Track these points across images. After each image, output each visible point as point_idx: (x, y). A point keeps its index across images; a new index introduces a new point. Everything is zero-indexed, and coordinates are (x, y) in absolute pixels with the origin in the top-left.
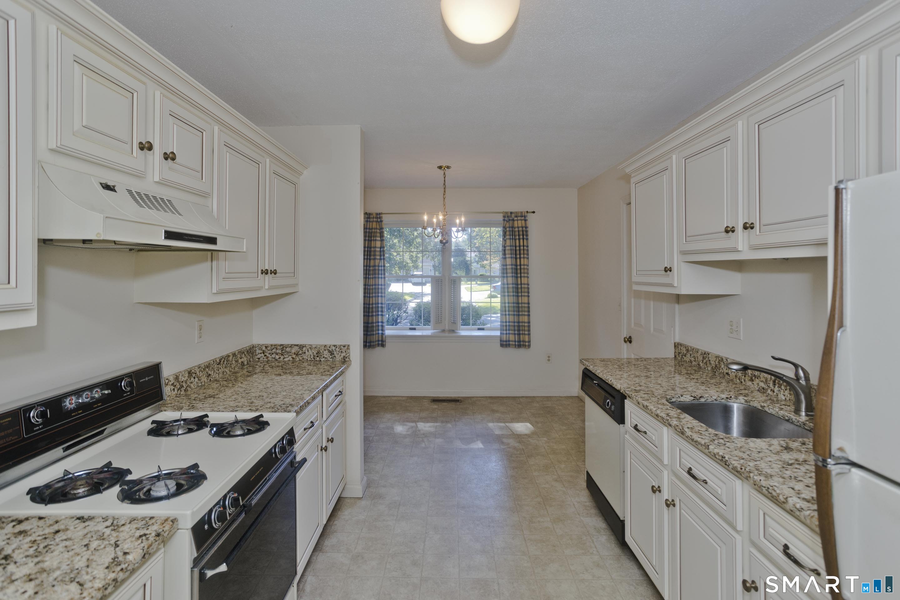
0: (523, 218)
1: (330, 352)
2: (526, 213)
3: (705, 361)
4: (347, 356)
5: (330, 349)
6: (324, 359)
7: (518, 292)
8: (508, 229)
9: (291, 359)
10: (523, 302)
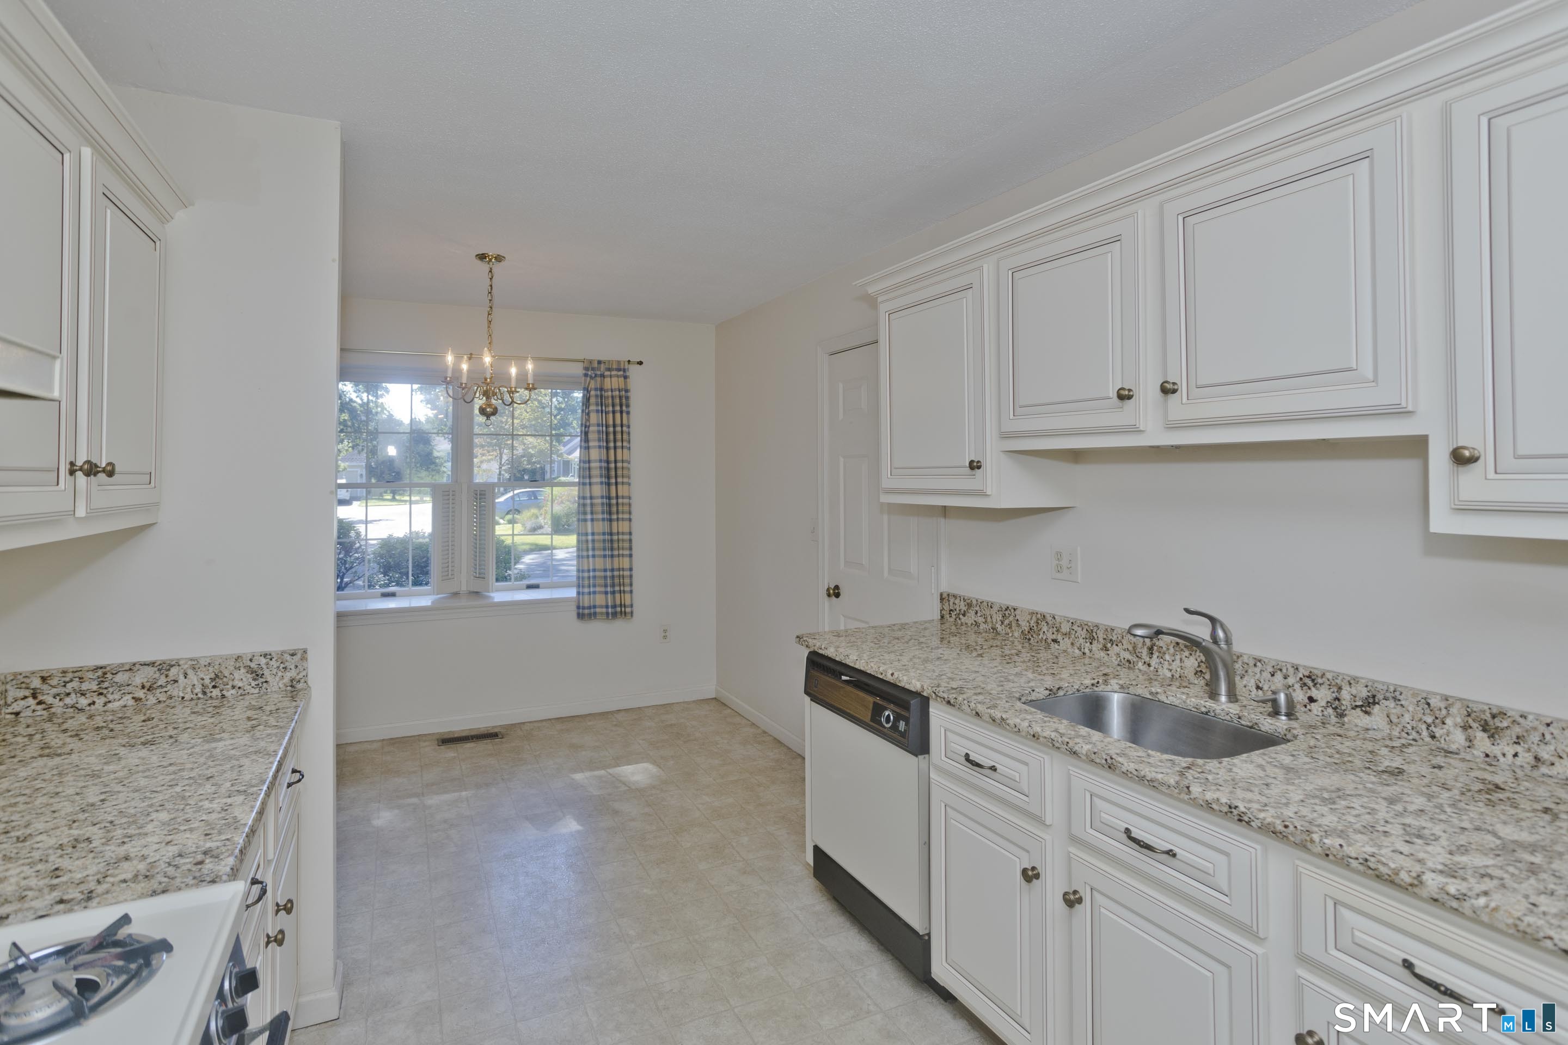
0: (621, 373)
1: (251, 671)
2: (627, 363)
3: (1007, 622)
4: (301, 676)
5: (253, 665)
6: (233, 692)
7: (610, 513)
8: (592, 393)
9: (131, 702)
10: (620, 530)
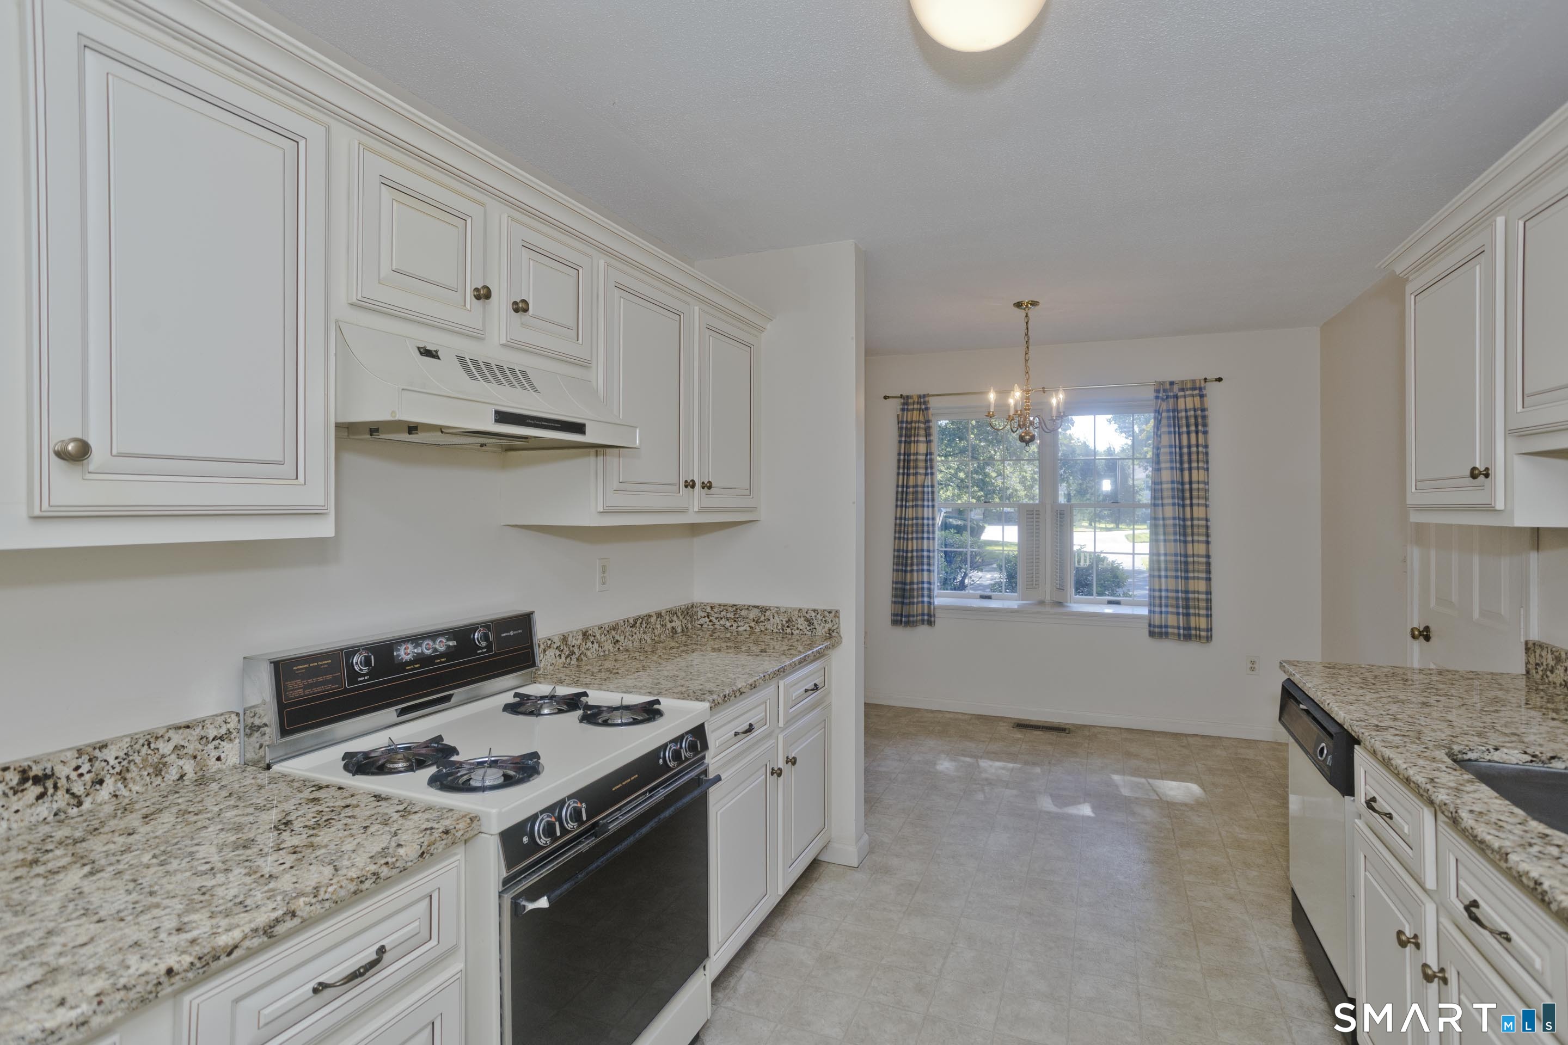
0: (1197, 392)
1: (807, 620)
2: (1203, 382)
4: (834, 628)
5: (808, 616)
6: (797, 632)
7: (1185, 535)
8: (1164, 414)
10: (1196, 553)
